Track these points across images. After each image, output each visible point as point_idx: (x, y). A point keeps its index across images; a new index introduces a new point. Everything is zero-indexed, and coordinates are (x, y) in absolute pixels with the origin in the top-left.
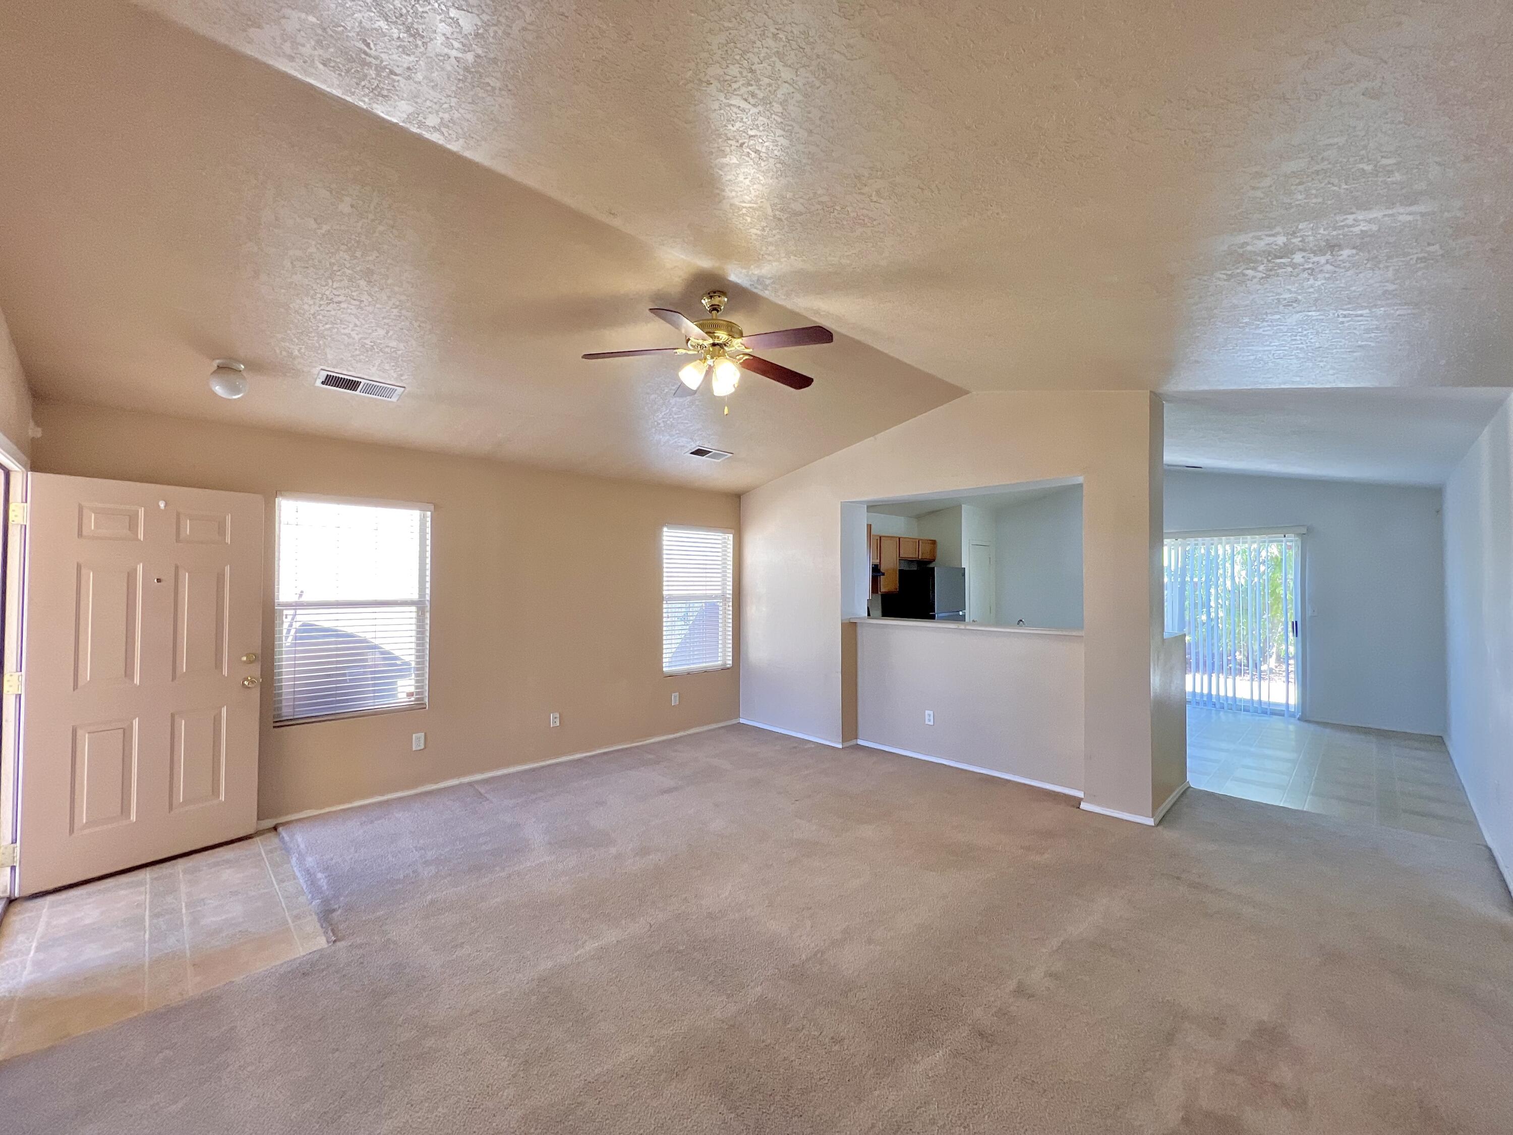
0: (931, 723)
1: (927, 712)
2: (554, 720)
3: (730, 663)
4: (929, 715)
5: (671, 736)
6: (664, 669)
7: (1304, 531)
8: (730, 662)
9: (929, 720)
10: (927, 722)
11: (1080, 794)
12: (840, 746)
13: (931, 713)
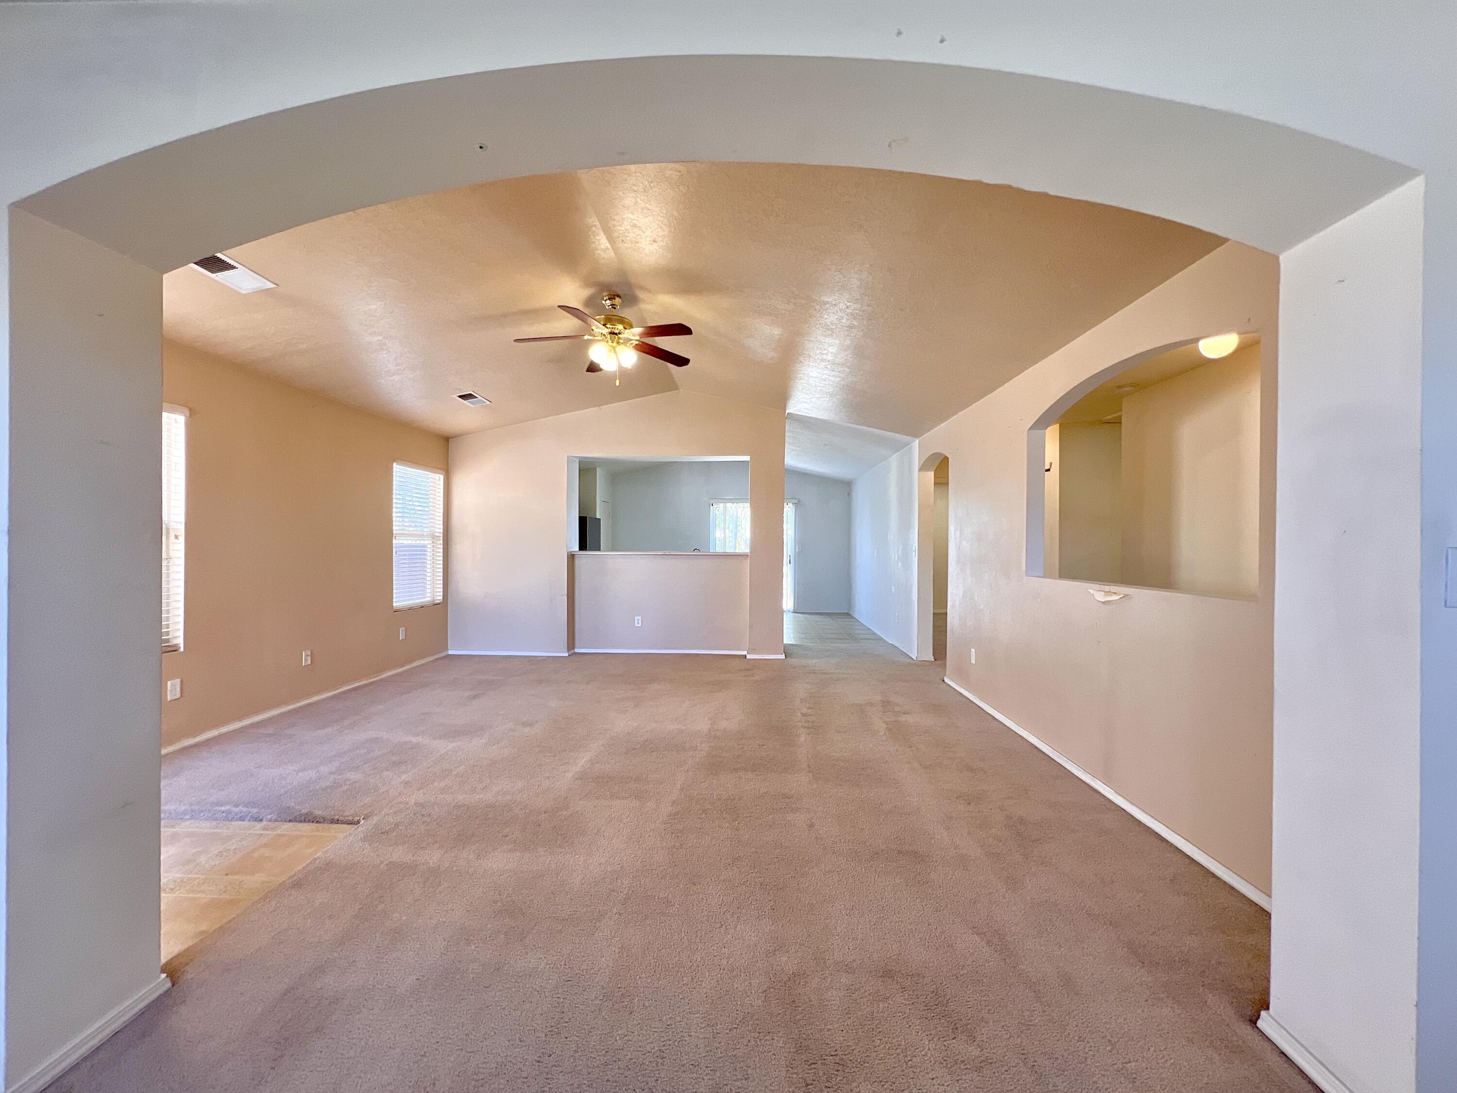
0: (640, 625)
1: (636, 618)
2: (306, 660)
3: (439, 598)
4: (638, 620)
5: (400, 670)
6: (394, 604)
7: (796, 502)
8: (441, 598)
9: (638, 623)
10: (636, 625)
11: (745, 653)
12: (566, 655)
13: (640, 618)
